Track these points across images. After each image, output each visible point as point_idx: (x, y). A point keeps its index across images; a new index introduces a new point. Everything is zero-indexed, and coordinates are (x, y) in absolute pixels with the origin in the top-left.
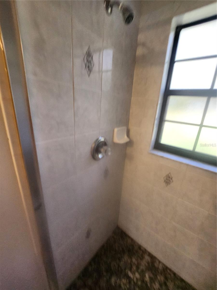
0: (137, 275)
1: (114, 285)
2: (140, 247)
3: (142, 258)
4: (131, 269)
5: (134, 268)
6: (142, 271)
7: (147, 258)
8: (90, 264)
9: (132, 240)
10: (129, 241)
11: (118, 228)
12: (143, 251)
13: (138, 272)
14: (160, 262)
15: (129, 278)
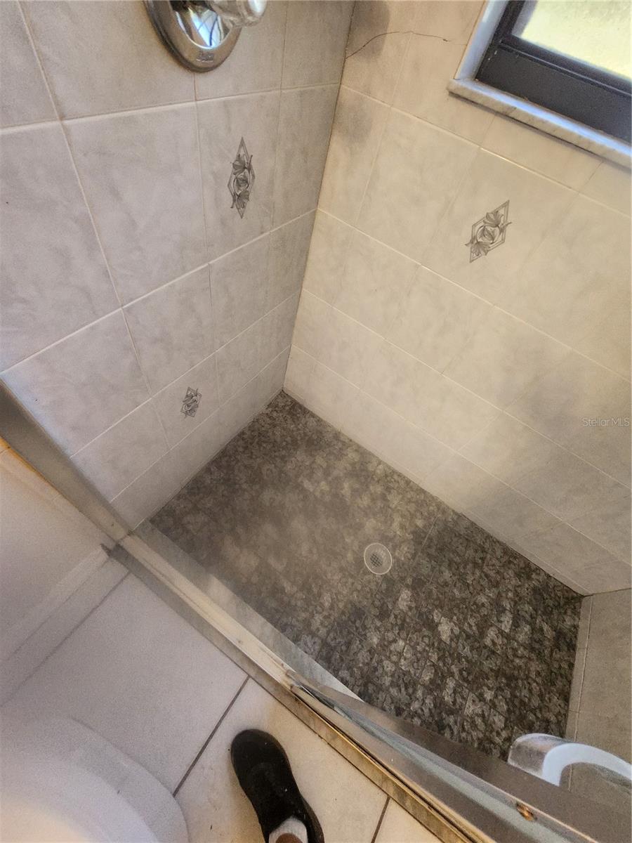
0: (324, 486)
1: (268, 504)
2: (337, 435)
3: (340, 455)
4: (310, 477)
5: (319, 474)
6: (337, 478)
7: (352, 455)
8: (207, 470)
9: (319, 420)
10: (312, 423)
11: (283, 394)
12: (344, 443)
13: (326, 479)
14: (380, 463)
15: (303, 490)
